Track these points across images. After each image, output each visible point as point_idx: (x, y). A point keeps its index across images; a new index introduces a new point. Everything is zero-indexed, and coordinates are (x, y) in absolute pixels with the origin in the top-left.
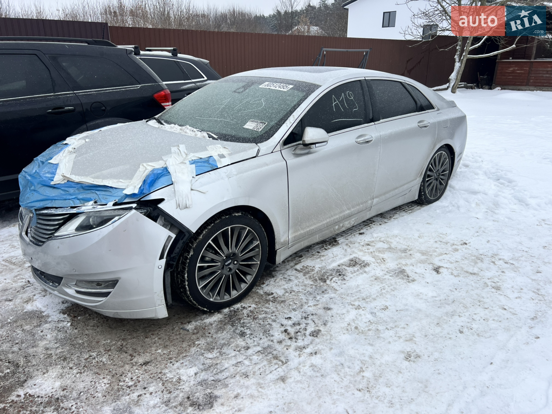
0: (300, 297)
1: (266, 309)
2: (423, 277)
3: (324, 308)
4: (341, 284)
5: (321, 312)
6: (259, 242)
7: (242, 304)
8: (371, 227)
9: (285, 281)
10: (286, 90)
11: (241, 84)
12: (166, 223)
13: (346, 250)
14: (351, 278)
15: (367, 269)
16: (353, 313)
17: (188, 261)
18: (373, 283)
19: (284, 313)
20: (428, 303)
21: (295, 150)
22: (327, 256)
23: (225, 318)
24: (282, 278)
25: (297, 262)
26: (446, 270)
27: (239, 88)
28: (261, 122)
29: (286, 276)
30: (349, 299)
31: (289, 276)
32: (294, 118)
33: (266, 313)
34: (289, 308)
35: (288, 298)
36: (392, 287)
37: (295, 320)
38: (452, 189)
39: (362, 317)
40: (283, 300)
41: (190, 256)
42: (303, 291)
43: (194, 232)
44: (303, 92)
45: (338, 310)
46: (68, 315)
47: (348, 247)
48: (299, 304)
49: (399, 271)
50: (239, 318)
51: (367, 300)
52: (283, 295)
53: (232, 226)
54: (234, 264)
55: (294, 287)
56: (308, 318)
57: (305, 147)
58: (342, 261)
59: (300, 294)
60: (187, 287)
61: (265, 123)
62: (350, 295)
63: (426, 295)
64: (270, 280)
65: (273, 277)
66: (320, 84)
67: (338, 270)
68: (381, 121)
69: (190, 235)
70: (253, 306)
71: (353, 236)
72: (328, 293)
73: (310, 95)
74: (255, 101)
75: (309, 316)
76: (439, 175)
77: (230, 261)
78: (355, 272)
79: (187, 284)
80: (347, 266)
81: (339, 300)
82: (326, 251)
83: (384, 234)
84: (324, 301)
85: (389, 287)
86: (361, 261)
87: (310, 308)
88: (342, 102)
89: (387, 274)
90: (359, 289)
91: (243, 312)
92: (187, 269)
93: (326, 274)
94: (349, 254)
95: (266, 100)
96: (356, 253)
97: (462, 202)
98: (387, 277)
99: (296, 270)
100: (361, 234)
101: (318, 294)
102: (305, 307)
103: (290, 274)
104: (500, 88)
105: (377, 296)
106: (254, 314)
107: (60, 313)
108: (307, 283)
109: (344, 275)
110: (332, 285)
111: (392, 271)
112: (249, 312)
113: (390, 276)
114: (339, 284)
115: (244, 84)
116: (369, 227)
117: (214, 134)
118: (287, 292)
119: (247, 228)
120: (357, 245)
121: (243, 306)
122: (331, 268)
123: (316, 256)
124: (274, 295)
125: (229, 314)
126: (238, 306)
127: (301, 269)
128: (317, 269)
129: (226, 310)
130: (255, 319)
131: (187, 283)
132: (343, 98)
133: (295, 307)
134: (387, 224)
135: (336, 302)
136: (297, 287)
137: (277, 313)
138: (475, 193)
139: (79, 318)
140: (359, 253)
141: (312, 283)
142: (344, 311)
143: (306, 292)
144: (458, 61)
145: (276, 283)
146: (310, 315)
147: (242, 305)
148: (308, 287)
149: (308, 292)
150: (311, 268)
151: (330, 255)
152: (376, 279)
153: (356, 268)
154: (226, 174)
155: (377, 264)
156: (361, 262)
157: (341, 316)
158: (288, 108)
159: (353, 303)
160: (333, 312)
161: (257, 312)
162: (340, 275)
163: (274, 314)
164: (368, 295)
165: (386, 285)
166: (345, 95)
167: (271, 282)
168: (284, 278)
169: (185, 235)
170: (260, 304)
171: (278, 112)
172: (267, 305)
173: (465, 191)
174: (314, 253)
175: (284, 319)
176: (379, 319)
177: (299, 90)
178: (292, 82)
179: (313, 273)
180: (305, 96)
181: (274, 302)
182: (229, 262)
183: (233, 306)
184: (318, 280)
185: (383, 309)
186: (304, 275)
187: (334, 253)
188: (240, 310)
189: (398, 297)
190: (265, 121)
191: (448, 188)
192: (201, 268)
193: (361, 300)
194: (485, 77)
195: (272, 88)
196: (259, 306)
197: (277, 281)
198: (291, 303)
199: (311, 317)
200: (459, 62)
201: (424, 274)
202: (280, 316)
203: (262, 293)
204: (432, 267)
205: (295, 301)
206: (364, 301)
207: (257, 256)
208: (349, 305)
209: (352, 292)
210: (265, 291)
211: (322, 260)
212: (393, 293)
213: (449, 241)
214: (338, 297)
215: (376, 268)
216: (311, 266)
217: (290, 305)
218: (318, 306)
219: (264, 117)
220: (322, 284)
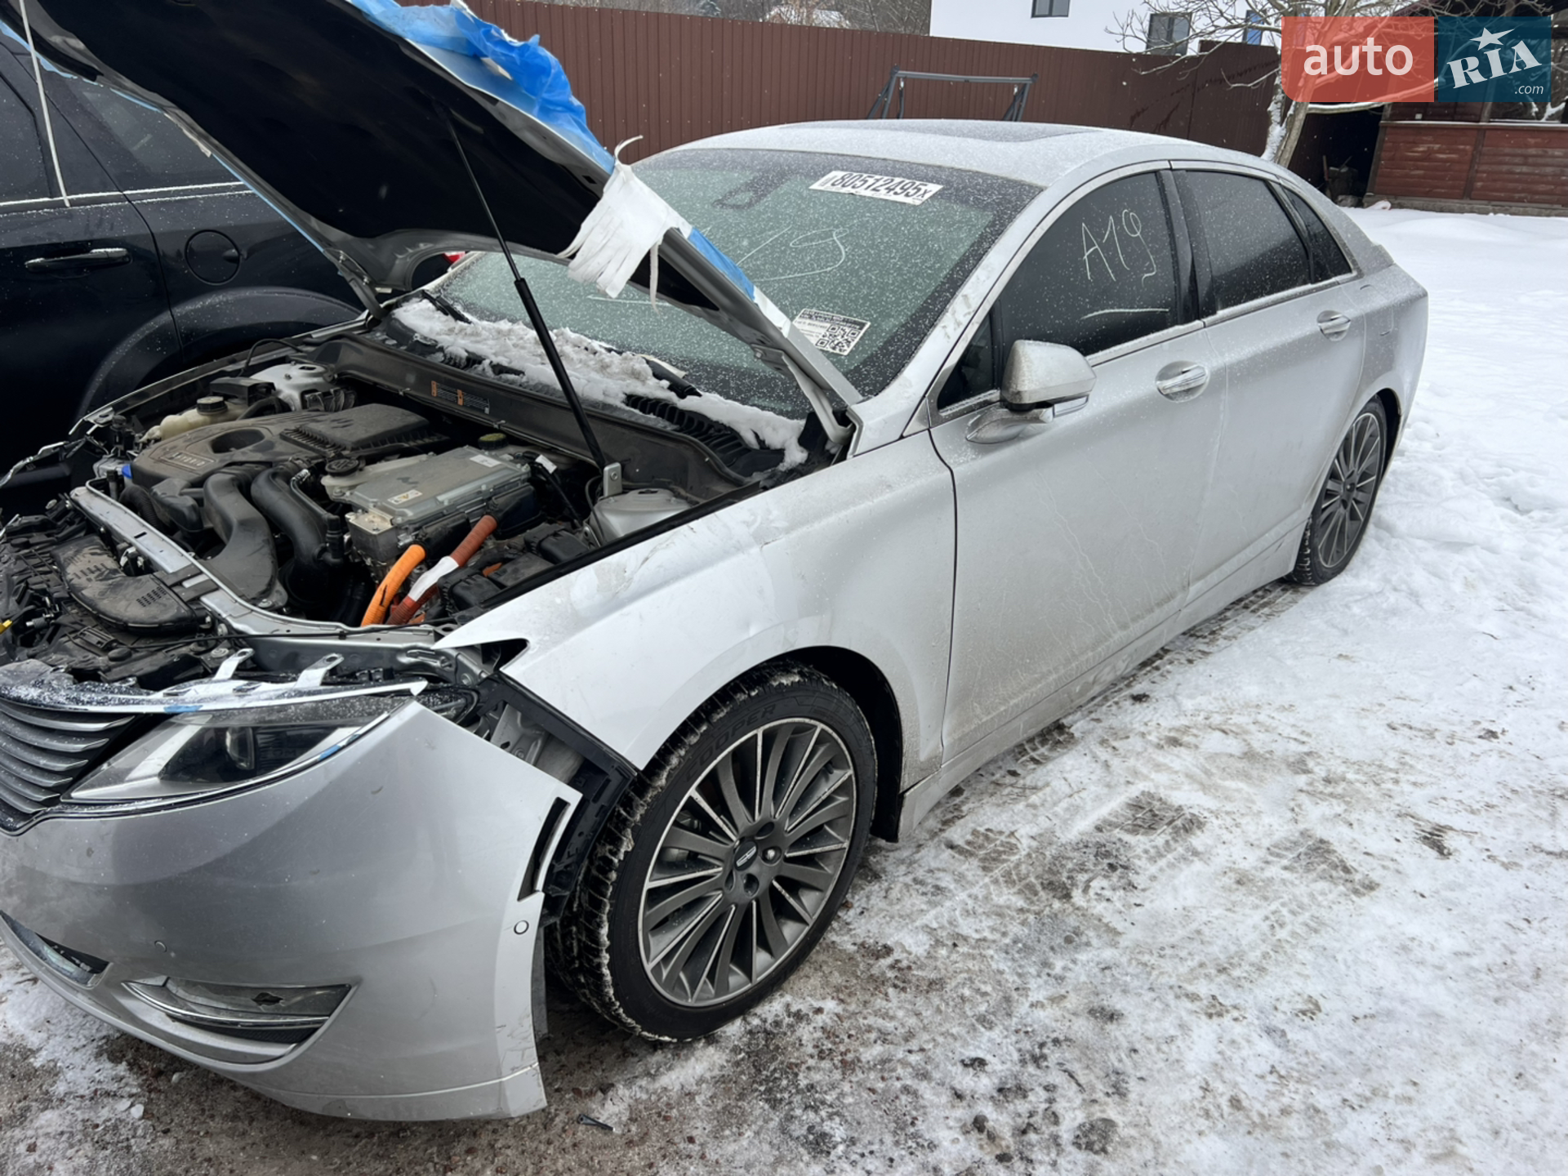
0: (994, 966)
1: (880, 1022)
2: (1398, 872)
3: (1092, 1012)
4: (1127, 906)
5: (1083, 1028)
6: (851, 772)
7: (788, 998)
8: (1163, 669)
9: (924, 894)
10: (918, 203)
11: (739, 178)
12: (530, 732)
13: (1106, 765)
14: (1153, 878)
15: (1198, 840)
16: (1205, 1033)
17: (614, 875)
18: (1233, 898)
19: (950, 1040)
20: (1451, 983)
21: (976, 424)
22: (1048, 790)
23: (737, 1064)
24: (909, 879)
25: (949, 816)
26: (1465, 840)
27: (737, 191)
28: (847, 321)
29: (920, 873)
30: (1171, 971)
31: (931, 871)
32: (969, 306)
33: (884, 1037)
34: (964, 1015)
35: (951, 969)
36: (1305, 916)
37: (1000, 1067)
38: (1384, 534)
39: (1245, 1053)
40: (933, 976)
41: (622, 857)
42: (997, 936)
43: (641, 767)
44: (985, 208)
45: (1145, 1021)
46: (131, 1066)
47: (1110, 750)
48: (995, 997)
49: (1309, 848)
50: (790, 1066)
51: (1236, 973)
52: (929, 956)
53: (767, 726)
54: (765, 859)
55: (960, 920)
56: (1044, 1057)
57: (1016, 417)
58: (1103, 812)
59: (991, 952)
60: (606, 971)
61: (862, 325)
62: (1168, 951)
63: (1433, 948)
64: (867, 889)
65: (876, 877)
66: (1040, 183)
67: (1100, 845)
68: (1221, 313)
69: (625, 779)
70: (830, 1005)
71: (1114, 708)
72: (1088, 944)
73: (1011, 219)
74: (807, 239)
75: (1045, 1051)
76: (1351, 490)
77: (753, 850)
78: (1161, 855)
79: (606, 962)
80: (1128, 831)
81: (1137, 976)
82: (1041, 771)
83: (1216, 699)
84: (1083, 978)
85: (1293, 913)
86: (1170, 808)
87: (1040, 1014)
88: (1108, 247)
89: (1270, 858)
90: (1194, 926)
91: (798, 1034)
92: (608, 908)
93: (1063, 866)
94: (1122, 780)
95: (851, 235)
96: (1146, 778)
97: (1420, 579)
98: (1274, 871)
99: (951, 846)
100: (1139, 698)
101: (1052, 949)
102: (1022, 1008)
103: (934, 865)
104: (1387, 204)
105: (1265, 956)
106: (842, 1041)
107: (98, 1055)
108: (1001, 901)
109: (1125, 868)
110: (1095, 912)
111: (1287, 849)
112: (819, 1034)
113: (1285, 868)
114: (1119, 905)
115: (749, 176)
116: (1156, 673)
117: (670, 363)
118: (938, 943)
119: (816, 727)
120: (1135, 743)
121: (794, 1009)
122: (1075, 840)
123: (1009, 789)
124: (896, 955)
125: (749, 1045)
126: (772, 1009)
127: (969, 843)
128: (1025, 845)
129: (734, 1030)
130: (847, 1066)
131: (606, 958)
132: (1111, 232)
133: (983, 1008)
134: (1210, 659)
135: (1126, 984)
136: (971, 920)
137: (926, 1036)
138: (1457, 545)
139: (175, 1077)
140: (1153, 775)
141: (1020, 903)
142: (1169, 1026)
143: (1007, 941)
144: (1278, 120)
145: (891, 904)
146: (1050, 1045)
147: (788, 1005)
148: (1012, 918)
149: (1015, 942)
150: (1003, 838)
151: (1059, 785)
152: (1239, 882)
153: (1160, 838)
154: (752, 529)
155: (1229, 821)
156: (1170, 814)
157: (1164, 1047)
158: (940, 269)
159: (1190, 988)
160: (1129, 1032)
161: (850, 1036)
162: (1112, 867)
163: (914, 1045)
164: (1233, 949)
165: (1283, 905)
166: (1118, 221)
167: (874, 900)
168: (915, 880)
169: (608, 781)
170: (854, 999)
171: (904, 281)
172: (879, 1002)
173: (1427, 539)
174: (998, 776)
175: (960, 1067)
176: (1304, 1060)
177: (967, 202)
178: (931, 173)
179: (1014, 858)
180: (992, 224)
181: (904, 989)
182: (748, 855)
183: (759, 1010)
184: (1039, 888)
185: (1304, 1013)
186: (984, 869)
187: (1071, 777)
188: (784, 1029)
189: (1339, 957)
190: (859, 315)
191: (1371, 529)
192: (656, 895)
193: (1213, 972)
194: (1344, 170)
195: (862, 191)
196: (853, 1007)
197: (894, 894)
198: (967, 992)
199: (1054, 1055)
200: (1281, 124)
201: (1396, 857)
202: (938, 1051)
203: (852, 948)
204: (1413, 828)
205: (978, 984)
206: (1223, 977)
207: (841, 821)
208: (1177, 997)
209: (1173, 940)
210: (859, 941)
211: (1034, 807)
212: (1315, 940)
213: (1435, 724)
214: (1130, 961)
215: (1226, 836)
216: (1001, 833)
217: (962, 998)
218: (1067, 1004)
219: (855, 301)
220: (1057, 905)
